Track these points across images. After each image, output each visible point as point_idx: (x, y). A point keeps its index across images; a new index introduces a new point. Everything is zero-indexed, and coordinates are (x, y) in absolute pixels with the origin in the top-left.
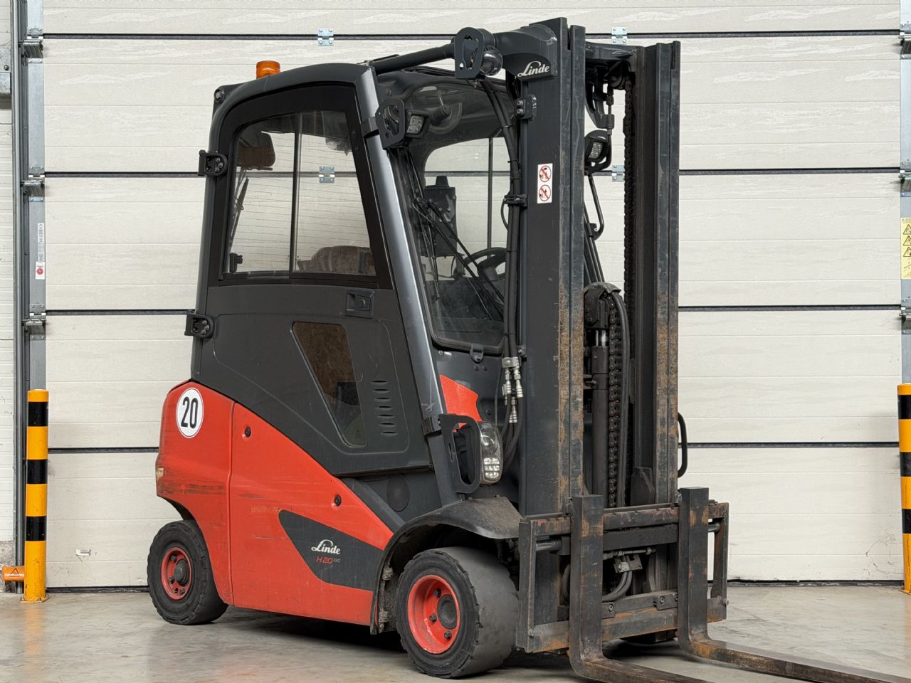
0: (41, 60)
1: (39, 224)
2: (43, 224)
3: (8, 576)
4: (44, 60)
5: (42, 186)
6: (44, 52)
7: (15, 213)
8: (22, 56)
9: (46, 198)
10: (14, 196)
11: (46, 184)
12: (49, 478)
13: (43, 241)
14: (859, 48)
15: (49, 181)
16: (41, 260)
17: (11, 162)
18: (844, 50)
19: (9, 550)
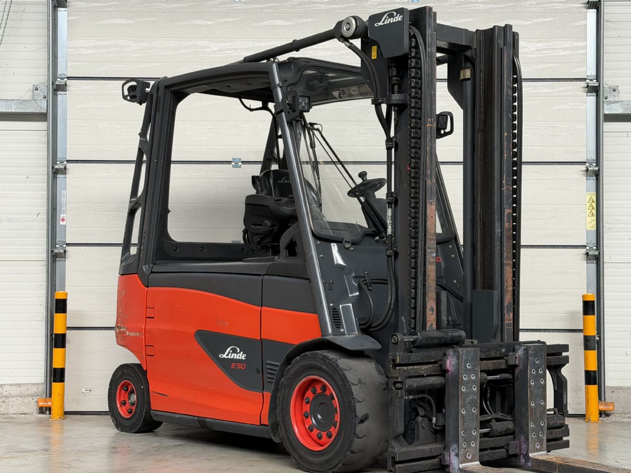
0: (65, 93)
1: (63, 191)
2: (65, 191)
3: (41, 404)
4: (68, 93)
5: (65, 168)
6: (67, 88)
7: (48, 184)
8: (54, 90)
9: (67, 175)
10: (48, 174)
11: (67, 167)
12: (67, 345)
13: (65, 201)
14: (562, 89)
15: (69, 166)
16: (64, 213)
17: (47, 154)
18: (552, 90)
19: (42, 388)
